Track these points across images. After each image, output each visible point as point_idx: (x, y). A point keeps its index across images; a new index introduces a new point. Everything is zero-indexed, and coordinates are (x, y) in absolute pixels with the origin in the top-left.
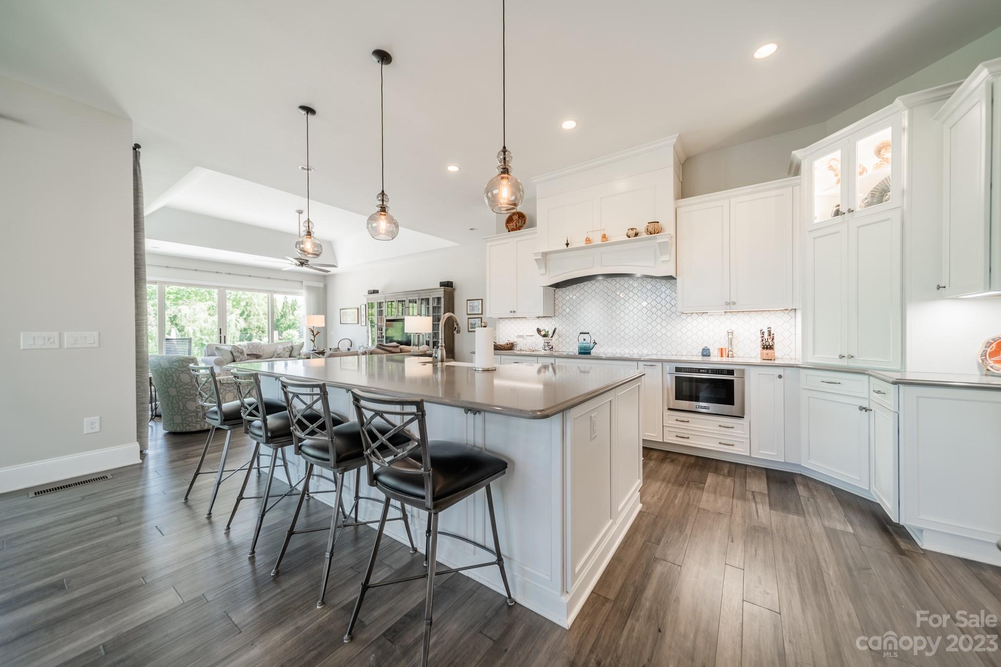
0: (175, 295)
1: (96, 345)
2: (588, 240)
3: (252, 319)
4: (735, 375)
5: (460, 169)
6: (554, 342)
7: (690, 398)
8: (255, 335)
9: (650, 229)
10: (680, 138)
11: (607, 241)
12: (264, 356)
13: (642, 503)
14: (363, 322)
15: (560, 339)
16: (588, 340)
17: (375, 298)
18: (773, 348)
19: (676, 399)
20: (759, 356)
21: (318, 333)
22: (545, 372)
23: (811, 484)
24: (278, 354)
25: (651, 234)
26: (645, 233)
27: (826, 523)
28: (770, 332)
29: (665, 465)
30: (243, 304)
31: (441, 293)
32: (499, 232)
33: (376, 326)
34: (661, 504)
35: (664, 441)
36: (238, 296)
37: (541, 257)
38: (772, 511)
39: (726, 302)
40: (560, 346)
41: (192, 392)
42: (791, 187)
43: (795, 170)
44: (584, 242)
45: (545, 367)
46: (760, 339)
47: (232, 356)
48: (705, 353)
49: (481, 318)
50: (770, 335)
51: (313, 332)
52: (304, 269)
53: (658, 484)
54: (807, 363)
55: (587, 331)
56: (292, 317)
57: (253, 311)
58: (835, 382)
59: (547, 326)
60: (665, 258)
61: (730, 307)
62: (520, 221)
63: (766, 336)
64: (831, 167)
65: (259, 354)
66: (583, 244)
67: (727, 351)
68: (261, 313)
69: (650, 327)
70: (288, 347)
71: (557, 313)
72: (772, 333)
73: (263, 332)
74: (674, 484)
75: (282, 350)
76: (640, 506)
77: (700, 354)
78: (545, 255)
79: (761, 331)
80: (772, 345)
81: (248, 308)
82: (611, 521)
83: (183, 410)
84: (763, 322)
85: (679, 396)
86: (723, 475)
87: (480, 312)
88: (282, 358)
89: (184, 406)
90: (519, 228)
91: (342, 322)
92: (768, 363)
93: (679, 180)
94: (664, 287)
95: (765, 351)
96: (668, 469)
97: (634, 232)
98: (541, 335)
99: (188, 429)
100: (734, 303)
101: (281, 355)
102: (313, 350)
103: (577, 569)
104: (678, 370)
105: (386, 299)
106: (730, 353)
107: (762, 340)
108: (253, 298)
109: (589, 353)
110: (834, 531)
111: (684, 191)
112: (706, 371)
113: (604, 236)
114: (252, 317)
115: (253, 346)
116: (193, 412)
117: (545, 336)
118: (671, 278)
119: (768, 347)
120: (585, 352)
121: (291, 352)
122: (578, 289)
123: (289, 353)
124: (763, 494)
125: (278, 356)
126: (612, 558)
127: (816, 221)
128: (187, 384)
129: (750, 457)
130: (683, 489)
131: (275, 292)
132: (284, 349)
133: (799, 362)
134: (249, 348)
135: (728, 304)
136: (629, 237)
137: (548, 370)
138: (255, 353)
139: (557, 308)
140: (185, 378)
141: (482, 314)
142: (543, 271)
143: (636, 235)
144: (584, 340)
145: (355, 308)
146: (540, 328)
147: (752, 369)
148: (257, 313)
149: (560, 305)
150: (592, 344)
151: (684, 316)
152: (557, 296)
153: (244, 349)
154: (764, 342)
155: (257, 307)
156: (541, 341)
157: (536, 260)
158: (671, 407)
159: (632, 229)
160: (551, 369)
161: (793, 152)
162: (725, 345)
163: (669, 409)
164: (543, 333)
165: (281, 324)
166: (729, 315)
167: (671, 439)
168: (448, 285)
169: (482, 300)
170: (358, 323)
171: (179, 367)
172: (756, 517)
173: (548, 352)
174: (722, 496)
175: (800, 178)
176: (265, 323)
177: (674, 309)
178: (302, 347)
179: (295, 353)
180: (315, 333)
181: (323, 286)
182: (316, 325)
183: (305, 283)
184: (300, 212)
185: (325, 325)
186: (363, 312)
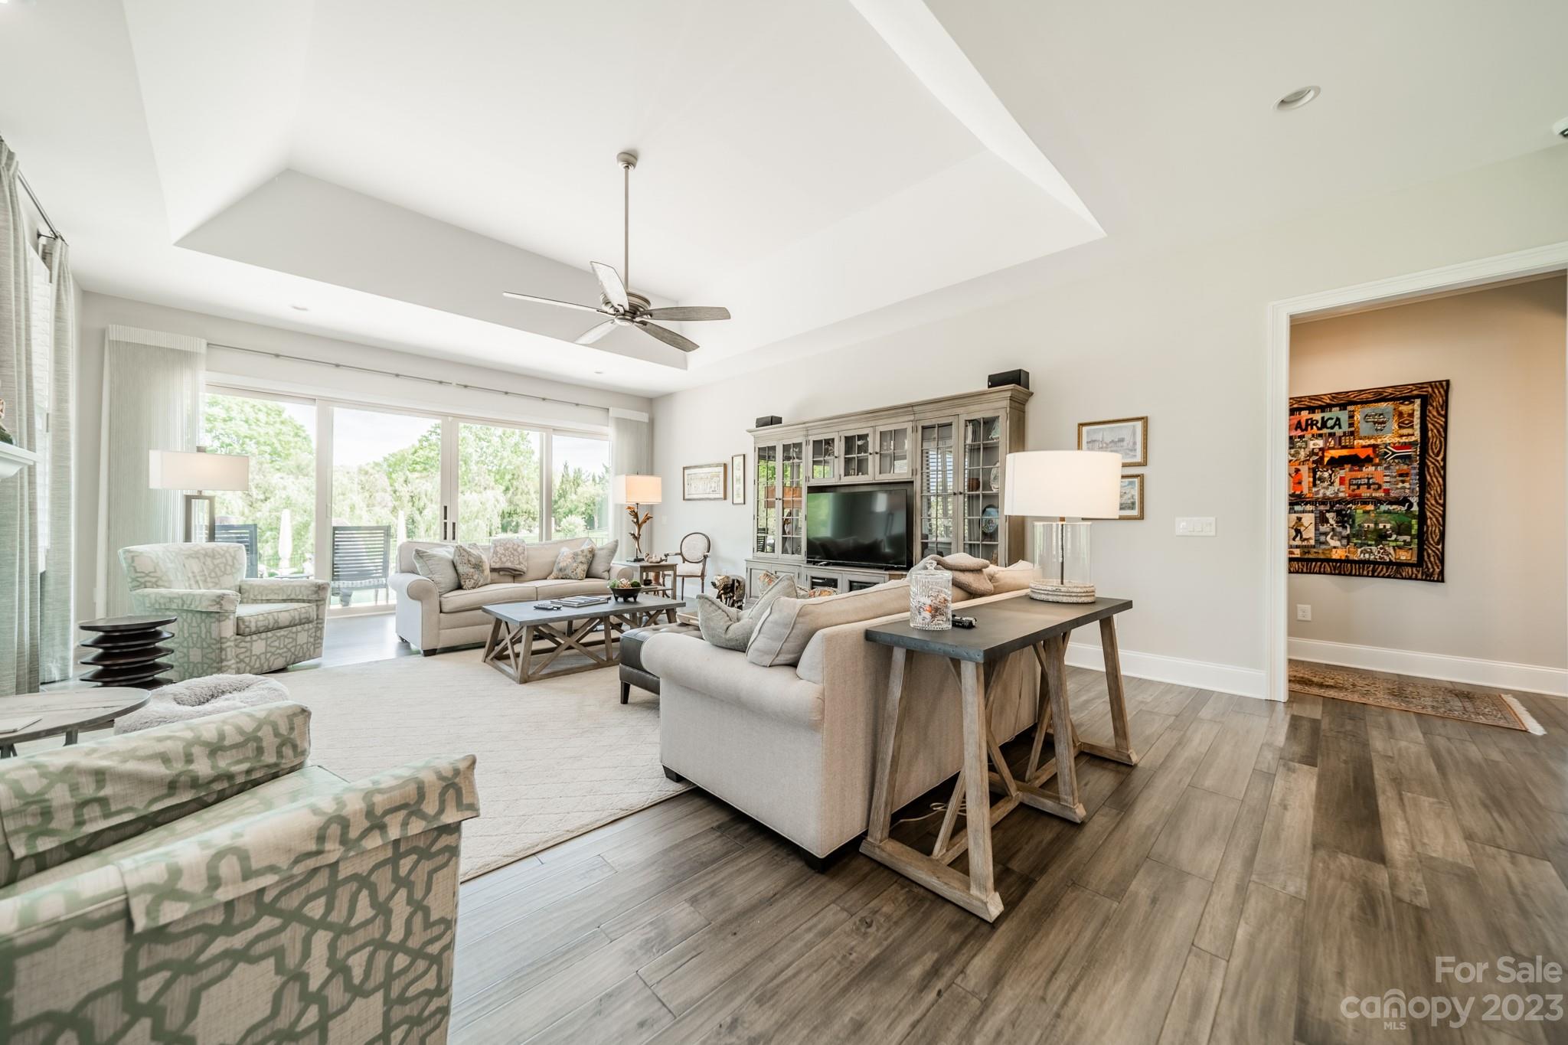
0: (423, 465)
3: (519, 500)
8: (522, 523)
12: (531, 574)
14: (738, 495)
17: (773, 436)
21: (648, 518)
24: (561, 570)
30: (508, 477)
31: (997, 406)
33: (779, 504)
36: (503, 467)
47: (455, 575)
49: (1141, 477)
51: (636, 515)
56: (574, 497)
57: (522, 487)
65: (518, 567)
68: (532, 492)
70: (582, 551)
73: (534, 519)
75: (569, 562)
81: (515, 483)
87: (1139, 459)
88: (570, 578)
91: (686, 497)
101: (568, 572)
102: (637, 560)
105: (807, 435)
108: (522, 468)
114: (519, 496)
115: (507, 549)
121: (590, 564)
123: (585, 567)
125: (561, 575)
131: (555, 431)
132: (575, 556)
134: (495, 553)
138: (509, 565)
141: (1144, 464)
145: (718, 465)
148: (526, 490)
153: (484, 557)
155: (526, 482)
165: (559, 508)
168: (1015, 379)
169: (1144, 420)
170: (725, 498)
176: (535, 506)
178: (613, 551)
179: (599, 567)
180: (640, 518)
181: (646, 420)
182: (643, 501)
183: (613, 412)
184: (629, 159)
185: (659, 500)
186: (739, 473)
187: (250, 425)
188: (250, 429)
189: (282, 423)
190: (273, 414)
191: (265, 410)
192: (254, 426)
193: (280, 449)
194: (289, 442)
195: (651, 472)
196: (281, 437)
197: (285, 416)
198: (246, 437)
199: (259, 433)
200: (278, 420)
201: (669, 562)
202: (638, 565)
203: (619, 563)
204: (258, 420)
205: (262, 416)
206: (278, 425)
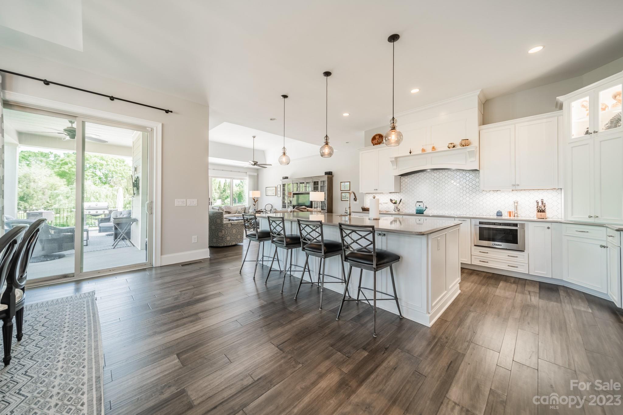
1: (196, 205)
2: (423, 150)
4: (518, 226)
5: (350, 114)
6: (400, 207)
7: (489, 240)
9: (463, 143)
10: (482, 91)
11: (435, 150)
12: (232, 213)
13: (461, 290)
14: (279, 195)
15: (404, 205)
16: (422, 206)
17: (286, 181)
18: (545, 212)
19: (479, 240)
20: (536, 216)
21: (257, 200)
22: (394, 224)
23: (569, 291)
25: (463, 146)
26: (459, 146)
27: (575, 307)
28: (542, 202)
29: (472, 276)
31: (325, 178)
32: (366, 145)
33: (287, 197)
34: (472, 291)
35: (472, 263)
37: (394, 160)
38: (540, 300)
39: (513, 185)
40: (404, 209)
41: (221, 228)
42: (557, 118)
43: (560, 106)
44: (421, 151)
45: (395, 221)
46: (536, 206)
48: (499, 214)
50: (543, 204)
52: (256, 167)
53: (469, 284)
54: (568, 220)
55: (421, 201)
58: (584, 231)
59: (396, 197)
60: (472, 159)
61: (515, 188)
62: (380, 139)
63: (540, 204)
64: (583, 105)
66: (420, 152)
67: (514, 213)
69: (461, 199)
71: (402, 191)
72: (544, 203)
74: (479, 284)
75: (240, 210)
76: (459, 291)
77: (496, 215)
78: (396, 158)
79: (536, 201)
80: (544, 210)
82: (446, 292)
83: (217, 236)
84: (538, 196)
85: (481, 238)
86: (511, 283)
87: (349, 189)
89: (217, 234)
90: (379, 143)
91: (267, 195)
92: (542, 220)
93: (481, 113)
94: (471, 176)
95: (539, 213)
96: (474, 278)
97: (452, 145)
98: (392, 203)
99: (219, 245)
100: (518, 185)
101: (240, 212)
102: (255, 210)
103: (433, 305)
104: (480, 223)
105: (293, 182)
106: (516, 214)
107: (538, 207)
109: (423, 213)
110: (580, 311)
111: (485, 120)
112: (499, 224)
113: (433, 148)
116: (221, 237)
117: (395, 203)
118: (476, 170)
119: (541, 211)
120: (420, 212)
121: (245, 211)
122: (415, 177)
124: (536, 293)
126: (447, 309)
127: (573, 137)
128: (219, 224)
129: (528, 274)
130: (485, 287)
131: (234, 178)
132: (242, 209)
133: (563, 220)
135: (514, 185)
136: (449, 148)
137: (397, 223)
138: (228, 211)
139: (402, 187)
140: (219, 221)
142: (395, 167)
143: (454, 147)
144: (420, 206)
145: (274, 187)
146: (392, 199)
147: (530, 223)
149: (404, 186)
150: (424, 208)
151: (484, 193)
152: (402, 181)
154: (539, 208)
156: (392, 206)
157: (391, 161)
158: (476, 244)
159: (451, 144)
160: (398, 222)
161: (557, 98)
162: (512, 209)
163: (475, 245)
164: (394, 202)
166: (515, 192)
167: (476, 262)
168: (329, 174)
169: (350, 182)
170: (276, 195)
171: (216, 216)
172: (530, 301)
173: (397, 212)
174: (509, 291)
175: (563, 112)
177: (478, 188)
178: (250, 208)
179: (247, 211)
180: (255, 201)
181: (256, 175)
182: (256, 196)
183: (248, 173)
184: (254, 137)
185: (260, 196)
186: (279, 189)
187: (114, 167)
188: (115, 168)
189: (125, 166)
190: (121, 162)
191: (119, 161)
192: (116, 167)
193: (124, 175)
194: (127, 173)
195: (257, 190)
196: (125, 171)
197: (125, 163)
198: (113, 171)
199: (118, 170)
200: (123, 164)
201: (262, 210)
202: (255, 211)
203: (251, 211)
204: (117, 165)
205: (118, 163)
206: (123, 167)
